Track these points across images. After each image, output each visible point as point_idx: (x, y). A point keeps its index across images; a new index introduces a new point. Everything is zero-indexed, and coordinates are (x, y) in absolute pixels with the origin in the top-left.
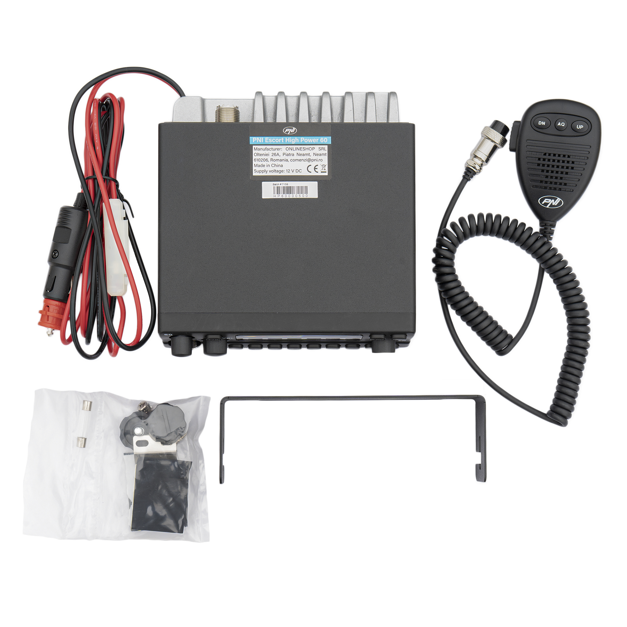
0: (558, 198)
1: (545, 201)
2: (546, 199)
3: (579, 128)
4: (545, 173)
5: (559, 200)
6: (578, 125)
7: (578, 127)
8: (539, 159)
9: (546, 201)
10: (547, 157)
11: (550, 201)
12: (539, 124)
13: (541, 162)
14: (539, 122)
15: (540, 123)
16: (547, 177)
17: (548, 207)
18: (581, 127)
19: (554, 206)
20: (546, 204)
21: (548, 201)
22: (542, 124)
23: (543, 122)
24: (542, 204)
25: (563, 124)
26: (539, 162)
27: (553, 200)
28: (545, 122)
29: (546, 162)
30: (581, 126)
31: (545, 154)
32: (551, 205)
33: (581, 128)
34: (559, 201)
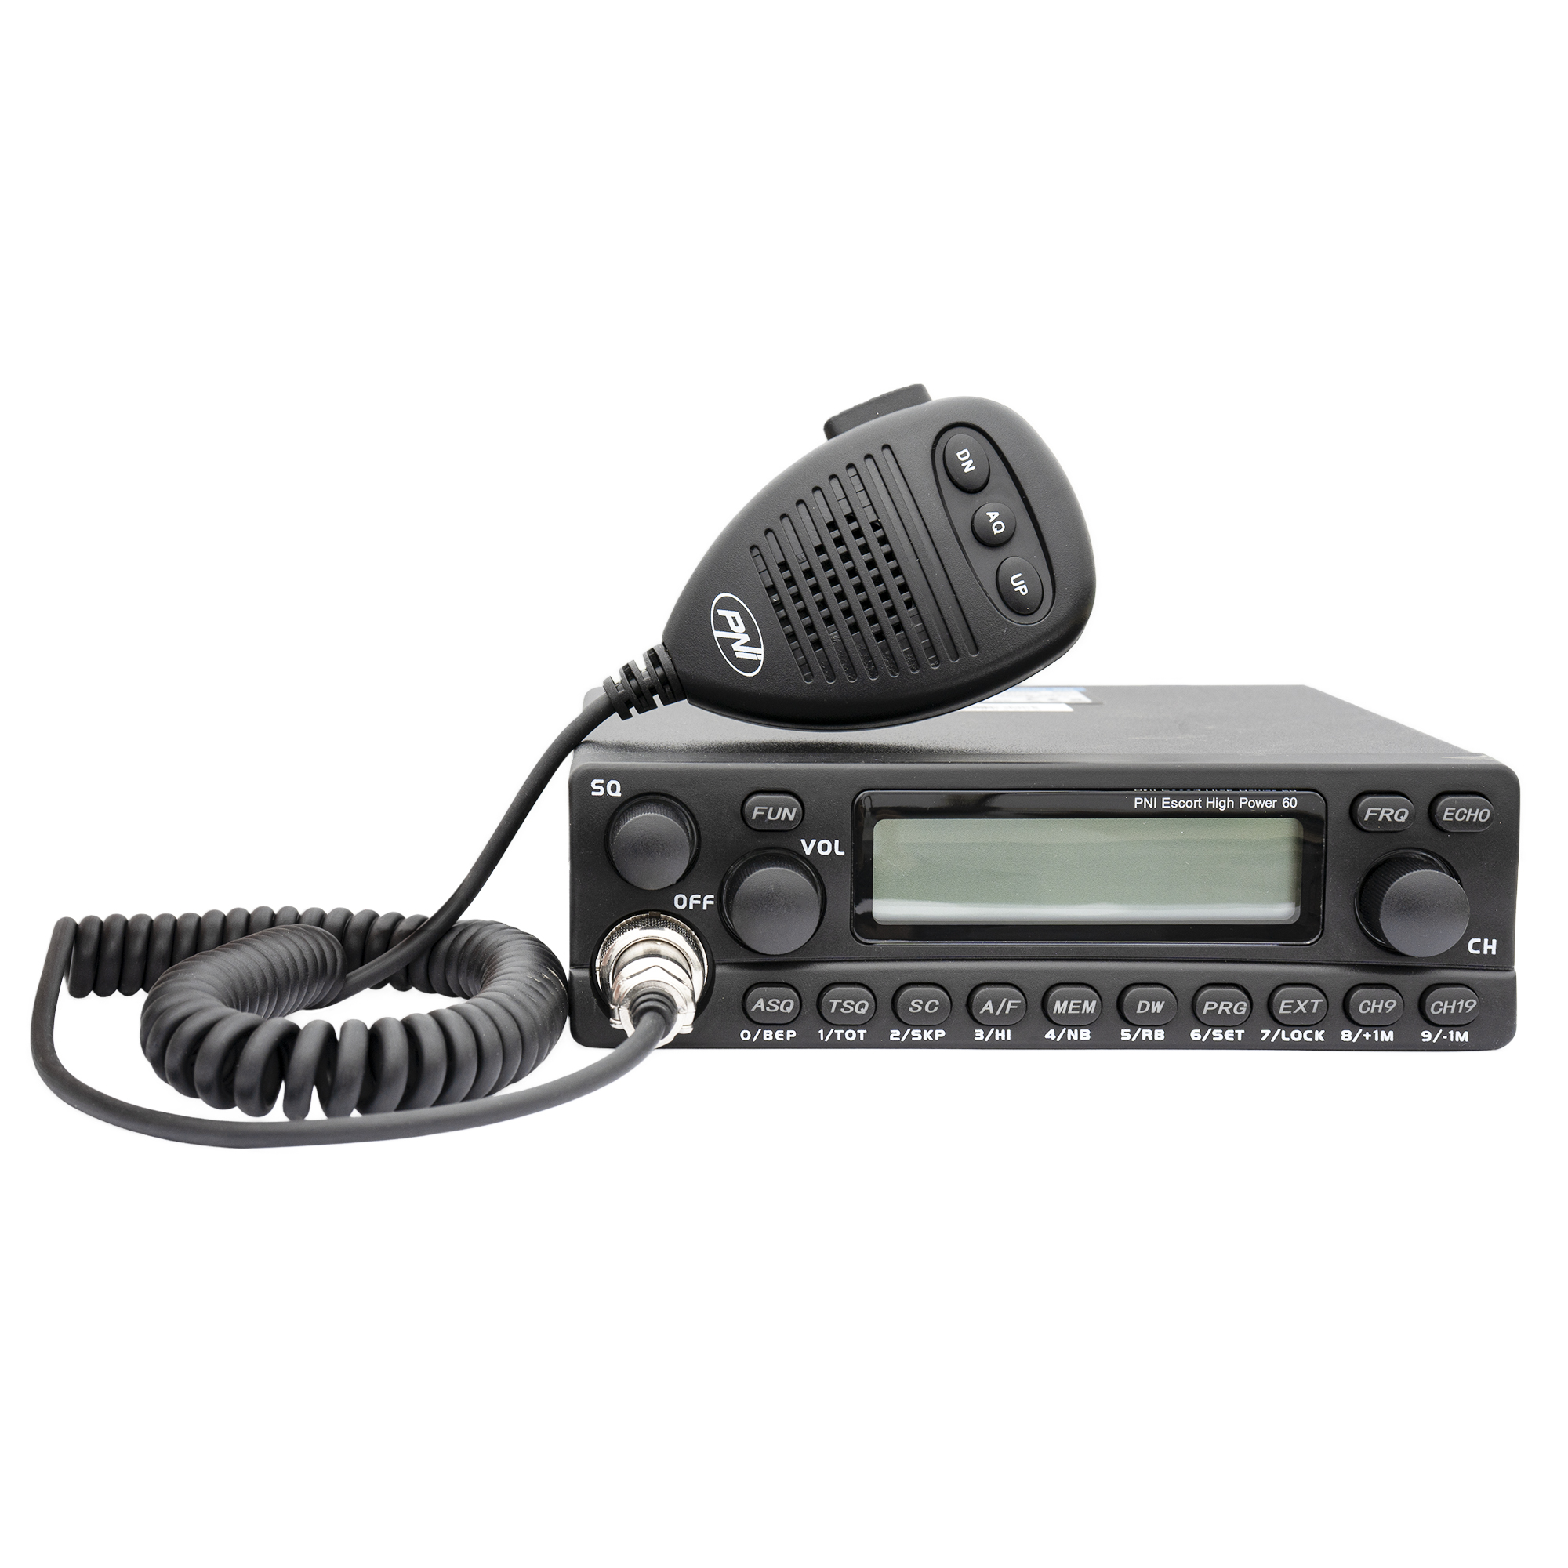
0: (761, 651)
1: (728, 614)
2: (737, 615)
3: (1015, 584)
4: (817, 561)
5: (757, 654)
6: (1020, 575)
7: (1015, 581)
8: (851, 518)
9: (734, 618)
10: (872, 537)
11: (738, 633)
12: (959, 454)
13: (846, 529)
14: (966, 451)
15: (965, 454)
16: (809, 573)
17: (717, 634)
18: (1020, 589)
19: (731, 653)
20: (723, 624)
21: (737, 625)
22: (963, 465)
23: (971, 462)
24: (715, 611)
25: (999, 527)
26: (842, 522)
27: (746, 638)
28: (974, 468)
29: (853, 544)
30: (1025, 587)
31: (876, 526)
32: (727, 644)
33: (1016, 590)
34: (754, 657)
